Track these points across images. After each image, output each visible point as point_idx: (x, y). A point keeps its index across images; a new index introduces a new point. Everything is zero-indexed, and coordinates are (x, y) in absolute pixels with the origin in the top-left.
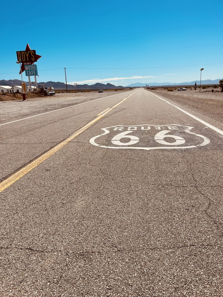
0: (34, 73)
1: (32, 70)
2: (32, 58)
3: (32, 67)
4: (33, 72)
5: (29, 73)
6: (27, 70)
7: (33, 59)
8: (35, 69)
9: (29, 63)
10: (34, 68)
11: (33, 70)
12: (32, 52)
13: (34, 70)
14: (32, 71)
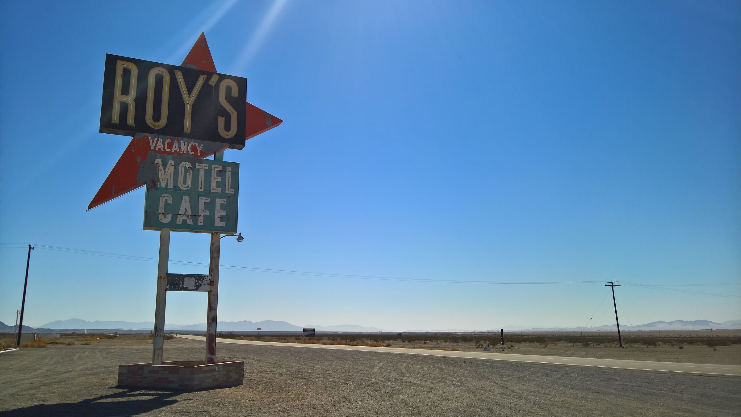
0: (219, 213)
1: (207, 192)
2: (221, 121)
3: (208, 173)
4: (210, 206)
5: (173, 209)
6: (166, 190)
7: (228, 128)
8: (229, 191)
9: (194, 149)
10: (221, 185)
11: (214, 197)
12: (229, 89)
13: (222, 195)
14: (202, 201)
